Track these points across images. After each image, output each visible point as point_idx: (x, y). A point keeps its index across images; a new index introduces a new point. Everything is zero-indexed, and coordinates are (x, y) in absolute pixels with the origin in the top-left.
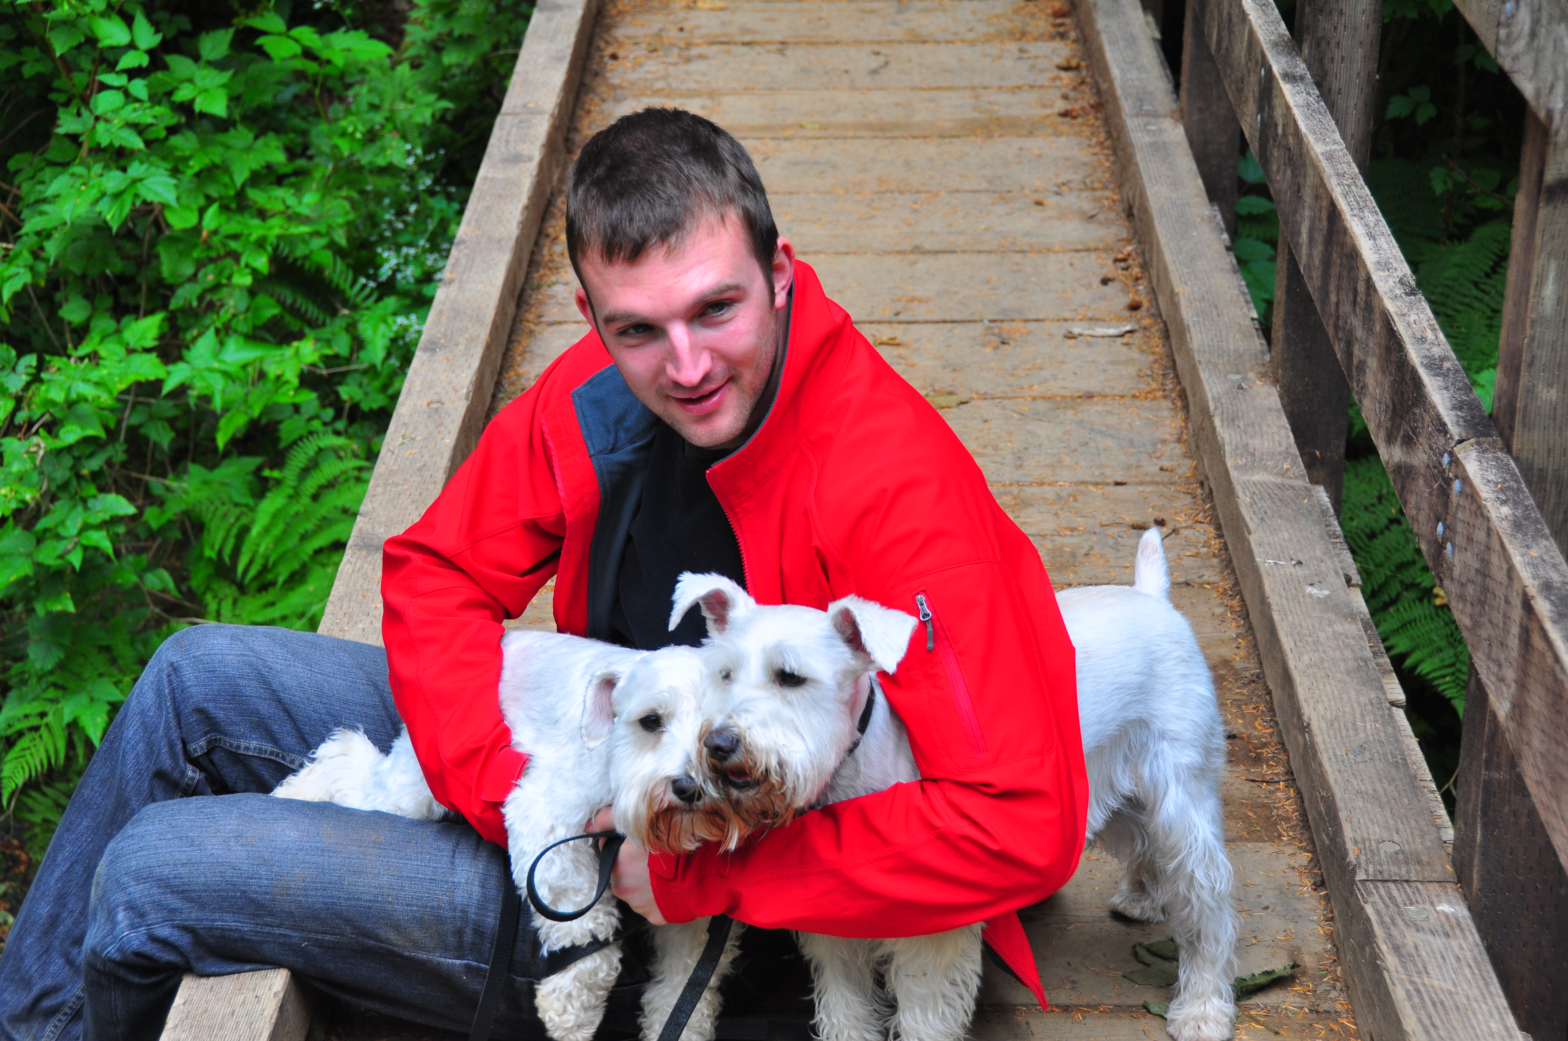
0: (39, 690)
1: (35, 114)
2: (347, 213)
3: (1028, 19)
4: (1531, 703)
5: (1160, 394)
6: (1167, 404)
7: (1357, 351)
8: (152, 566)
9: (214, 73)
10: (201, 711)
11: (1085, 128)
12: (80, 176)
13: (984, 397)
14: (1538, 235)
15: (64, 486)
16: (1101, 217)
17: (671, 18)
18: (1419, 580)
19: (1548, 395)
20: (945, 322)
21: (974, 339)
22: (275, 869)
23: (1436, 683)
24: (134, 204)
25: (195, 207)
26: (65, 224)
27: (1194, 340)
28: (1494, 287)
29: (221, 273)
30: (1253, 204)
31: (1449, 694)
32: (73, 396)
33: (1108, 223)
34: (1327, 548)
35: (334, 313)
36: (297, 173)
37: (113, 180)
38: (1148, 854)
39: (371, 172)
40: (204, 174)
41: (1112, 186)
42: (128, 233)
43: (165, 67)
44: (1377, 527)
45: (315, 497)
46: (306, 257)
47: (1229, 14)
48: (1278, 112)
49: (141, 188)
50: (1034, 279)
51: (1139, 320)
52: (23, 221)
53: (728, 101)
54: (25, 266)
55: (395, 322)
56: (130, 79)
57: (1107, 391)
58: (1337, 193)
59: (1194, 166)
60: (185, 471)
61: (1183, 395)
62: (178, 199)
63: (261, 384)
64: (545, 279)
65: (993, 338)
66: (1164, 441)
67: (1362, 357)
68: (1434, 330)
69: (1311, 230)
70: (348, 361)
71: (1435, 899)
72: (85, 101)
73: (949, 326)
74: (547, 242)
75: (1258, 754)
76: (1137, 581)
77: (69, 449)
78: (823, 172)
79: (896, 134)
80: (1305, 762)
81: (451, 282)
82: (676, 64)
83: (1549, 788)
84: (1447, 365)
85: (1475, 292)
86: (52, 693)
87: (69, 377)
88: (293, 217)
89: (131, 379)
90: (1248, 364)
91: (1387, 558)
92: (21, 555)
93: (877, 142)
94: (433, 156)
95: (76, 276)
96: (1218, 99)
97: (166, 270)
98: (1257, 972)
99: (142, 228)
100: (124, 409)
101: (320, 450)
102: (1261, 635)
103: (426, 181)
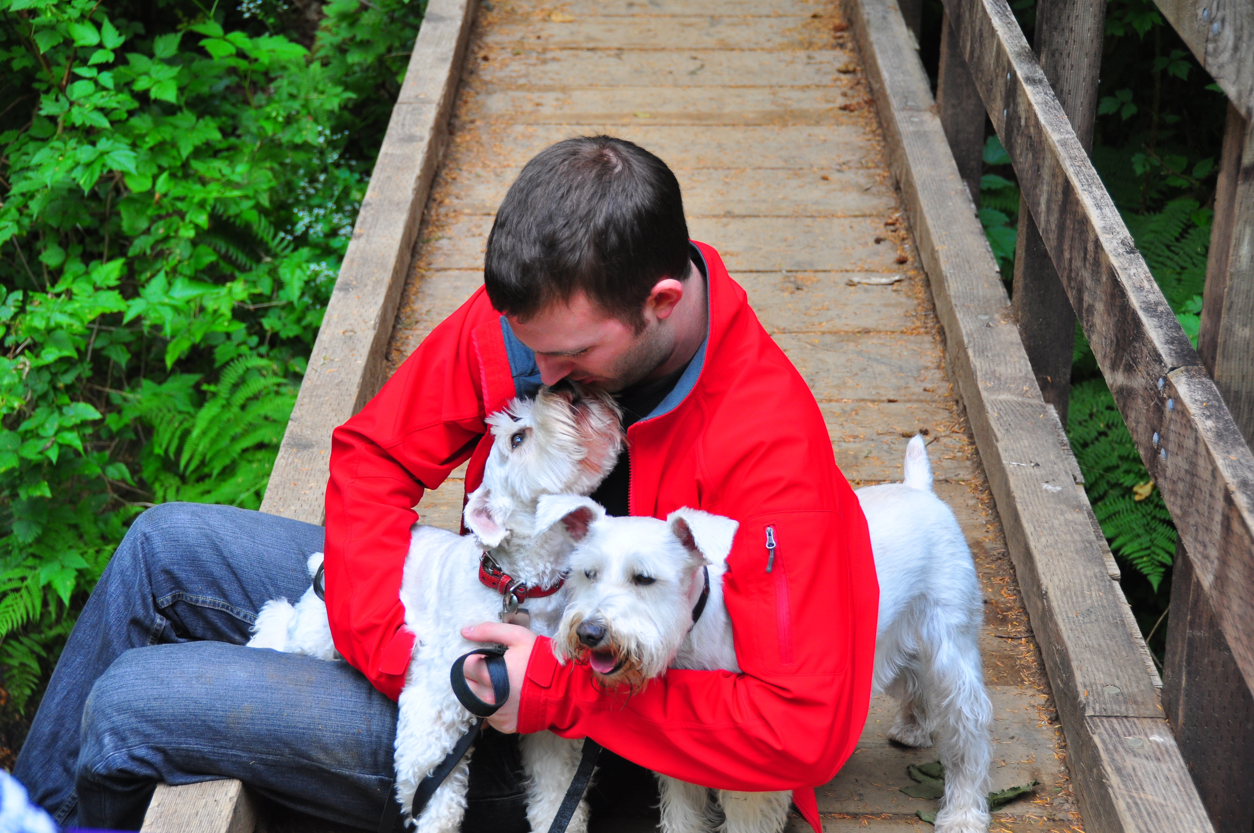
0: (20, 559)
1: (19, 99)
2: (270, 181)
3: (814, 33)
4: (1230, 576)
5: (922, 330)
6: (928, 338)
7: (1087, 298)
8: (113, 459)
9: (166, 68)
10: (168, 572)
11: (860, 120)
12: (58, 149)
13: (783, 331)
14: (1237, 206)
15: (43, 396)
16: (874, 190)
17: (531, 28)
18: (1122, 481)
19: (1242, 332)
20: (751, 271)
21: (775, 285)
22: (229, 703)
23: (1136, 562)
24: (101, 172)
25: (149, 174)
26: (46, 186)
27: (951, 288)
28: (1182, 249)
29: (170, 227)
30: (992, 181)
31: (1145, 571)
32: (52, 324)
33: (880, 195)
34: (1058, 454)
35: (259, 260)
36: (229, 149)
37: (85, 153)
39: (289, 148)
40: (156, 149)
41: (882, 165)
42: (94, 195)
43: (126, 62)
44: (1088, 439)
45: (243, 407)
46: (237, 216)
47: (981, 30)
48: (1022, 109)
49: (108, 160)
50: (822, 238)
51: (905, 272)
52: (10, 184)
53: (577, 94)
54: (13, 221)
55: (308, 268)
56: (99, 72)
57: (881, 327)
58: (1071, 173)
59: (949, 150)
60: (139, 385)
61: (941, 331)
62: (137, 167)
63: (201, 316)
64: (433, 234)
65: (790, 285)
66: (926, 368)
67: (1091, 302)
68: (1149, 281)
69: (1049, 201)
70: (270, 298)
71: (1148, 732)
72: (62, 89)
73: (755, 275)
74: (435, 205)
75: (1004, 616)
76: (906, 477)
77: (47, 367)
79: (711, 122)
80: (1043, 622)
81: (360, 236)
82: (535, 65)
83: (1245, 642)
84: (1160, 308)
85: (1167, 253)
86: (30, 562)
87: (48, 309)
88: (230, 184)
89: (98, 311)
90: (994, 307)
91: (1097, 463)
92: (8, 451)
93: (696, 129)
94: (339, 136)
95: (52, 228)
96: (969, 97)
97: (125, 225)
98: (1006, 788)
99: (105, 191)
100: (91, 335)
101: (248, 369)
102: (1006, 522)
103: (333, 156)
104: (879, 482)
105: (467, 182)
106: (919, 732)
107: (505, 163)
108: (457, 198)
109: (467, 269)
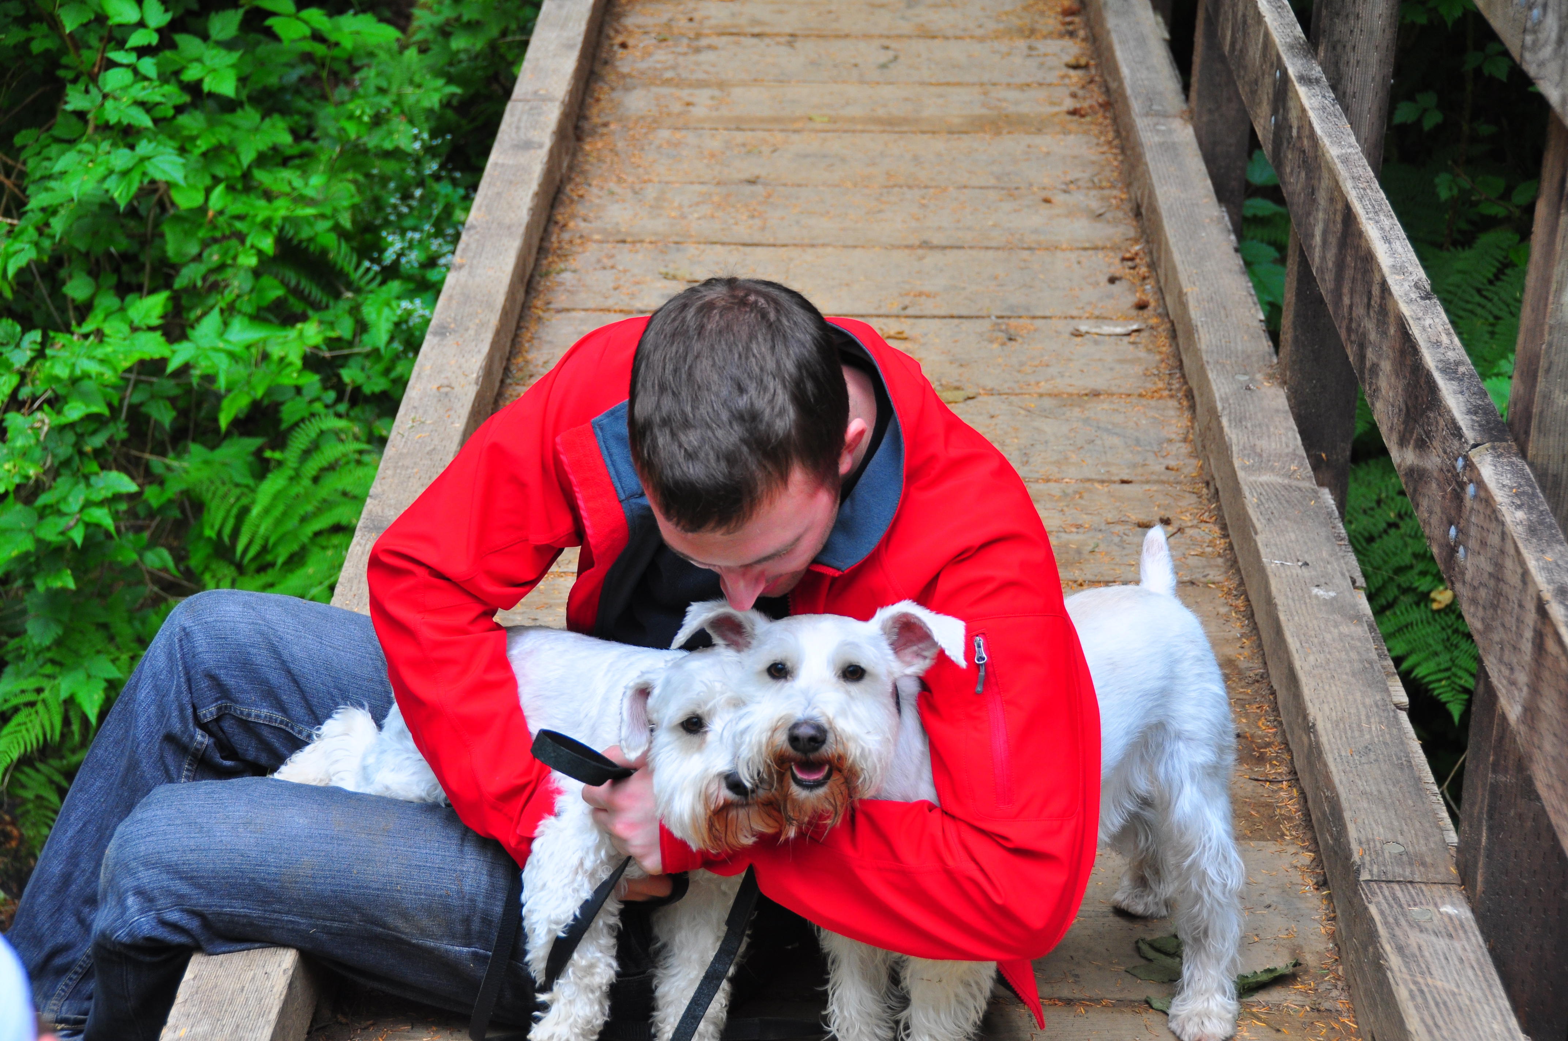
0: (35, 665)
1: (40, 90)
2: (353, 196)
3: (1037, 17)
4: (1543, 707)
5: (1166, 393)
6: (1173, 403)
7: (1370, 354)
8: (152, 544)
9: (223, 52)
10: (213, 678)
11: (1093, 127)
12: (87, 153)
13: (991, 392)
14: (1559, 241)
15: (66, 463)
16: (1109, 216)
17: (681, 8)
18: (1416, 584)
19: (1564, 401)
20: (952, 317)
21: (981, 334)
22: (284, 856)
23: (1431, 686)
24: (141, 182)
25: (201, 187)
26: (72, 200)
27: (1203, 340)
28: (1496, 293)
29: (226, 253)
30: (1262, 206)
31: (1444, 698)
32: (78, 372)
33: (1116, 222)
34: (1333, 550)
35: (337, 296)
36: (303, 155)
37: (121, 158)
38: (1151, 850)
39: (377, 155)
40: (210, 154)
41: (1120, 185)
42: (132, 211)
43: (173, 46)
44: (1375, 531)
45: (316, 480)
46: (311, 240)
47: (1244, 16)
48: (1293, 115)
49: (149, 167)
50: (1041, 276)
51: (1146, 320)
52: (28, 197)
53: (737, 92)
54: (30, 242)
55: (399, 306)
56: (139, 57)
57: (1114, 389)
58: (1353, 197)
59: (1203, 167)
60: (186, 451)
61: (1189, 395)
62: (186, 177)
63: (264, 365)
64: (554, 266)
65: (1000, 334)
66: (1170, 441)
67: (1375, 360)
68: (1448, 334)
69: (1325, 233)
70: (351, 344)
71: (1439, 901)
72: (94, 78)
73: (956, 321)
74: (556, 229)
75: (1261, 753)
76: (1143, 578)
77: (72, 425)
78: (832, 165)
79: (905, 128)
80: (1309, 762)
81: (461, 267)
82: (685, 54)
83: (1560, 791)
84: (1462, 369)
85: (1478, 298)
86: (49, 669)
87: (73, 354)
88: (299, 199)
89: (135, 357)
90: (1256, 365)
91: (1385, 562)
92: (21, 530)
93: (885, 137)
94: (439, 141)
95: (80, 253)
96: (1229, 100)
97: (171, 249)
98: (1259, 970)
99: (147, 207)
100: (127, 387)
101: (322, 432)
102: (1266, 635)
103: (432, 166)
104: (1107, 583)
105: (597, 201)
106: (1151, 898)
107: (646, 177)
108: (585, 220)
109: (595, 310)
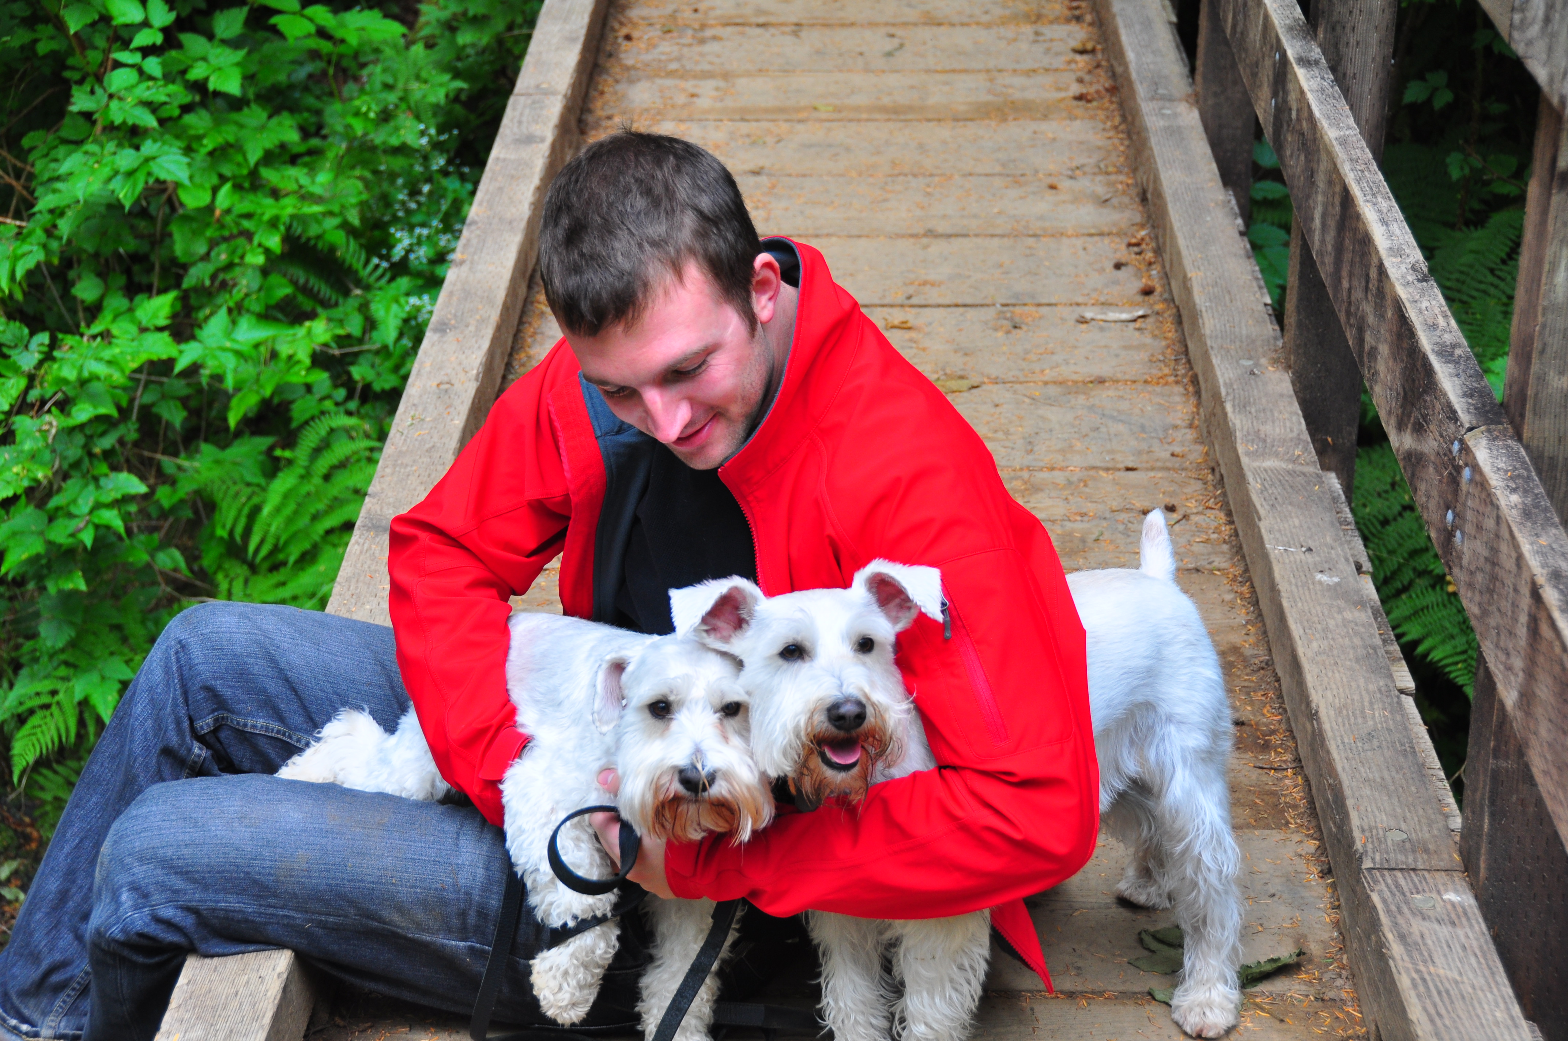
0: (50, 668)
1: (50, 91)
2: (360, 193)
3: (1043, 3)
4: (1538, 692)
5: (1172, 379)
6: (1179, 389)
7: (1368, 338)
8: (163, 545)
9: (228, 51)
11: (1099, 112)
12: (93, 154)
13: (996, 381)
14: (1550, 221)
15: (76, 465)
16: (1115, 201)
18: (1431, 567)
19: (1559, 382)
20: (957, 306)
21: (986, 323)
22: (279, 850)
23: (1448, 669)
24: (147, 183)
25: (208, 186)
26: (78, 202)
27: (1207, 325)
29: (233, 252)
30: (1268, 189)
31: (1460, 681)
32: (86, 374)
33: (1121, 207)
34: (1337, 535)
35: (346, 293)
36: (311, 152)
37: (127, 158)
38: (1155, 841)
39: (385, 152)
40: (217, 153)
41: (1126, 170)
42: (141, 211)
43: (179, 46)
44: (1390, 514)
45: (327, 478)
46: (319, 237)
48: (1293, 97)
49: (154, 167)
50: (1047, 263)
51: (1152, 305)
52: (36, 199)
53: (742, 82)
54: (39, 244)
55: (407, 302)
56: (144, 57)
57: (1119, 376)
58: (1351, 179)
59: (1208, 151)
60: (197, 451)
61: (1195, 381)
62: (191, 178)
63: (273, 363)
65: (1005, 322)
66: (1176, 427)
67: (1373, 343)
68: (1445, 316)
69: (1324, 216)
70: (361, 341)
71: (1442, 888)
72: (99, 79)
73: (961, 310)
75: (1266, 741)
77: (81, 427)
78: (836, 155)
79: (909, 117)
80: (1313, 750)
81: (462, 262)
82: (690, 45)
83: (1556, 777)
84: (1458, 352)
86: (63, 671)
87: (81, 355)
88: (305, 197)
89: (143, 358)
90: (1260, 350)
91: (1400, 545)
92: (32, 533)
93: (891, 125)
94: (447, 136)
95: (89, 254)
96: (1233, 84)
97: (179, 249)
98: (1263, 960)
99: (155, 206)
100: (136, 388)
101: (332, 430)
102: (1270, 622)
103: (439, 162)
